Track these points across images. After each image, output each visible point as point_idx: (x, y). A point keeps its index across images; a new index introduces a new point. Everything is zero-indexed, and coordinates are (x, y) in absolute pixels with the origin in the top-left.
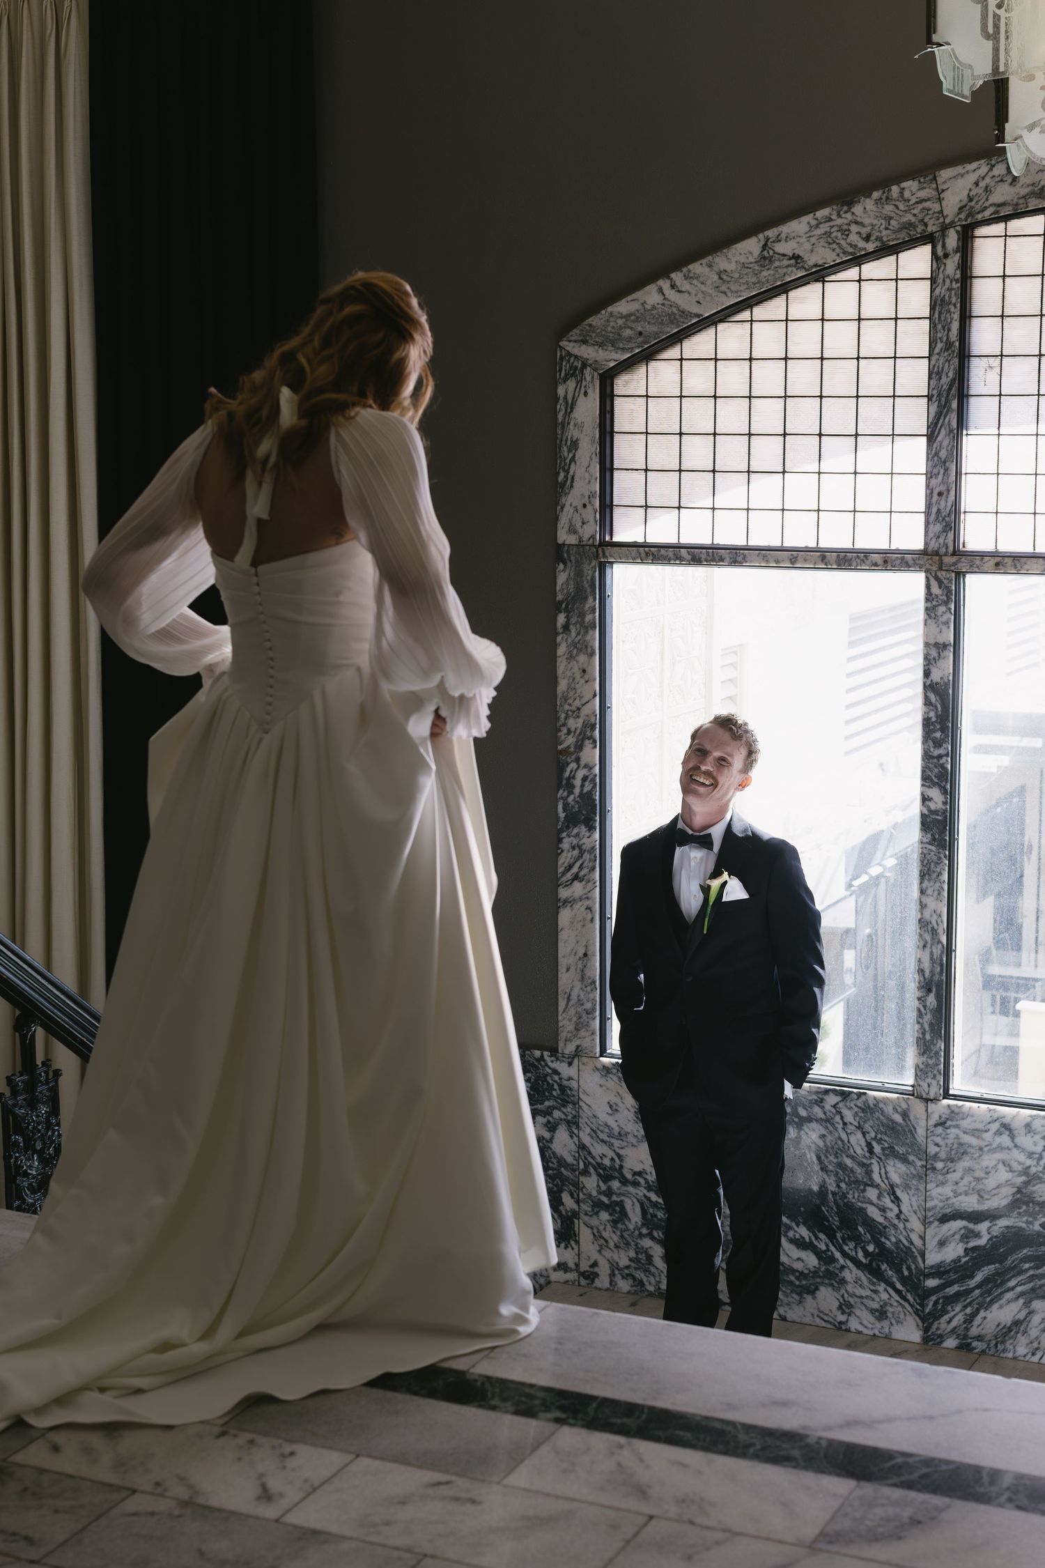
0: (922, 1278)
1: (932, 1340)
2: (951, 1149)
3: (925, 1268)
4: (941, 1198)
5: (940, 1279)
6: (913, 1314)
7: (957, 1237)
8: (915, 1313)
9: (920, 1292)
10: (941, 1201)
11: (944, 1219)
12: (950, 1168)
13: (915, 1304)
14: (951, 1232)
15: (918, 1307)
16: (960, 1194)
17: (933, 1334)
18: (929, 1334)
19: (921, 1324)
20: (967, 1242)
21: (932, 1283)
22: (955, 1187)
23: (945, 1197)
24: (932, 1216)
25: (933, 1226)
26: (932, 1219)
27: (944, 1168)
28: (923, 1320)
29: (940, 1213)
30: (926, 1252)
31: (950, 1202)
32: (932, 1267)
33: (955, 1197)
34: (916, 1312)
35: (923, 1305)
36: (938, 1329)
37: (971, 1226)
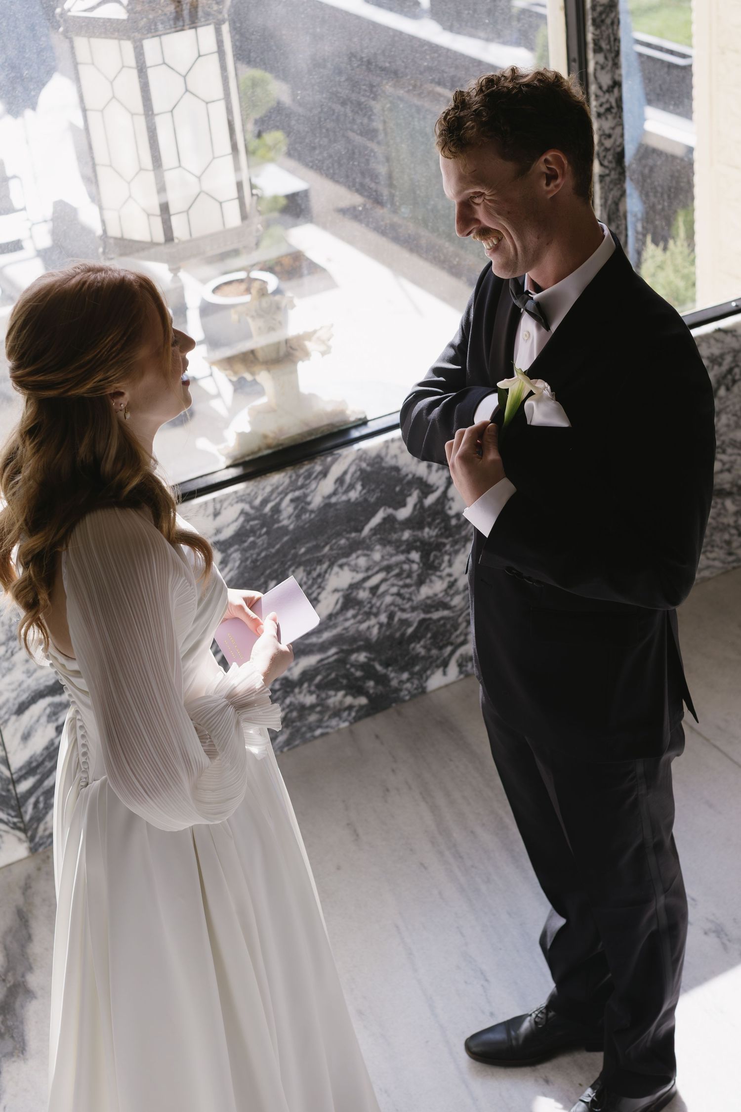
0: (11, 787)
1: (41, 845)
2: (10, 626)
3: (12, 774)
4: (13, 687)
5: (34, 775)
6: (12, 831)
7: (44, 719)
8: (13, 828)
9: (13, 802)
10: (13, 690)
11: (21, 709)
12: (14, 648)
13: (10, 818)
14: (35, 718)
15: (15, 820)
16: (35, 671)
17: (41, 838)
18: (37, 839)
19: (22, 835)
20: (57, 720)
21: (24, 786)
22: (27, 666)
23: (17, 684)
24: (6, 713)
25: (10, 723)
26: (6, 717)
27: (7, 651)
28: (24, 830)
29: (14, 704)
30: (9, 756)
31: (25, 686)
32: (21, 769)
33: (29, 677)
34: (15, 827)
35: (20, 815)
36: (45, 830)
37: (57, 699)
